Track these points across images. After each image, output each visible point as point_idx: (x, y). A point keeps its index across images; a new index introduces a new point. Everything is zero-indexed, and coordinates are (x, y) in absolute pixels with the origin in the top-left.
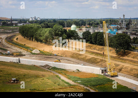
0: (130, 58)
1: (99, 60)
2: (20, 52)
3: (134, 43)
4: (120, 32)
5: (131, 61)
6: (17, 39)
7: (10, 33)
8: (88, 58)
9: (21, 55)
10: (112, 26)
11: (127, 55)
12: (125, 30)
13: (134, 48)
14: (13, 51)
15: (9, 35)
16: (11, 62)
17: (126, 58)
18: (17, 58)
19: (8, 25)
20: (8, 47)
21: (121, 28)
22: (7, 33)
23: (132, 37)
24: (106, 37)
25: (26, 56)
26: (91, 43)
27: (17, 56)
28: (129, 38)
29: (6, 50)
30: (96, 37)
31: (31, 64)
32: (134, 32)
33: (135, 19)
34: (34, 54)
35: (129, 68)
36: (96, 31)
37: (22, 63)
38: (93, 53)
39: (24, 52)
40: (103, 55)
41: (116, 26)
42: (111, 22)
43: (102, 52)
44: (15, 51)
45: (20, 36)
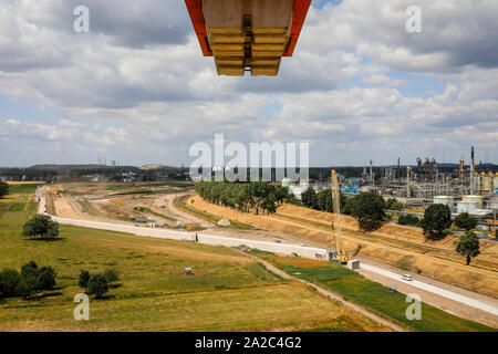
0: (384, 235)
1: (329, 238)
2: (198, 224)
3: (389, 207)
4: (365, 189)
5: (386, 239)
6: (192, 201)
7: (180, 192)
8: (312, 233)
9: (198, 228)
10: (350, 181)
11: (376, 229)
12: (373, 187)
13: (389, 217)
14: (187, 222)
15: (179, 195)
16: (182, 241)
17: (375, 233)
18: (193, 234)
19: (178, 178)
20: (178, 215)
21: (366, 184)
22: (176, 192)
23: (386, 199)
24: (336, 196)
25: (208, 230)
26: (317, 208)
27: (193, 230)
28: (381, 198)
29: (175, 220)
30: (324, 198)
31: (216, 243)
32: (388, 190)
33: (389, 167)
34: (222, 226)
35: (383, 252)
36: (324, 188)
37: (200, 241)
38: (319, 225)
39: (204, 224)
40: (332, 227)
41: (357, 180)
42: (350, 173)
43: (330, 224)
44: (189, 222)
45: (197, 198)
